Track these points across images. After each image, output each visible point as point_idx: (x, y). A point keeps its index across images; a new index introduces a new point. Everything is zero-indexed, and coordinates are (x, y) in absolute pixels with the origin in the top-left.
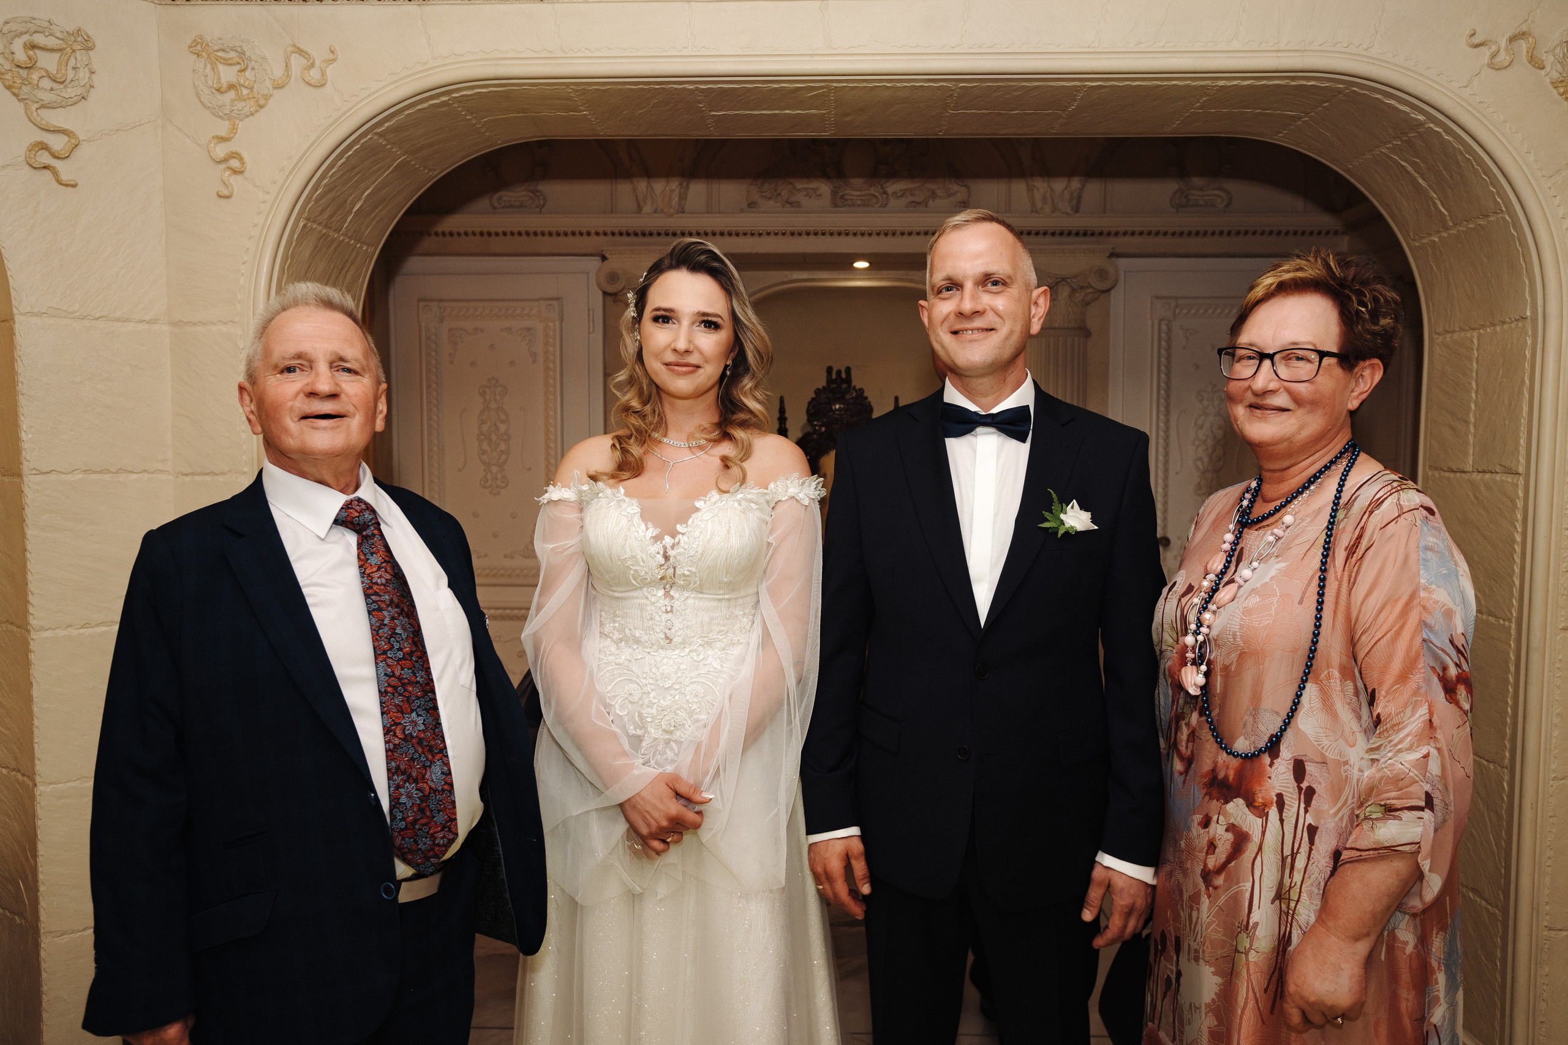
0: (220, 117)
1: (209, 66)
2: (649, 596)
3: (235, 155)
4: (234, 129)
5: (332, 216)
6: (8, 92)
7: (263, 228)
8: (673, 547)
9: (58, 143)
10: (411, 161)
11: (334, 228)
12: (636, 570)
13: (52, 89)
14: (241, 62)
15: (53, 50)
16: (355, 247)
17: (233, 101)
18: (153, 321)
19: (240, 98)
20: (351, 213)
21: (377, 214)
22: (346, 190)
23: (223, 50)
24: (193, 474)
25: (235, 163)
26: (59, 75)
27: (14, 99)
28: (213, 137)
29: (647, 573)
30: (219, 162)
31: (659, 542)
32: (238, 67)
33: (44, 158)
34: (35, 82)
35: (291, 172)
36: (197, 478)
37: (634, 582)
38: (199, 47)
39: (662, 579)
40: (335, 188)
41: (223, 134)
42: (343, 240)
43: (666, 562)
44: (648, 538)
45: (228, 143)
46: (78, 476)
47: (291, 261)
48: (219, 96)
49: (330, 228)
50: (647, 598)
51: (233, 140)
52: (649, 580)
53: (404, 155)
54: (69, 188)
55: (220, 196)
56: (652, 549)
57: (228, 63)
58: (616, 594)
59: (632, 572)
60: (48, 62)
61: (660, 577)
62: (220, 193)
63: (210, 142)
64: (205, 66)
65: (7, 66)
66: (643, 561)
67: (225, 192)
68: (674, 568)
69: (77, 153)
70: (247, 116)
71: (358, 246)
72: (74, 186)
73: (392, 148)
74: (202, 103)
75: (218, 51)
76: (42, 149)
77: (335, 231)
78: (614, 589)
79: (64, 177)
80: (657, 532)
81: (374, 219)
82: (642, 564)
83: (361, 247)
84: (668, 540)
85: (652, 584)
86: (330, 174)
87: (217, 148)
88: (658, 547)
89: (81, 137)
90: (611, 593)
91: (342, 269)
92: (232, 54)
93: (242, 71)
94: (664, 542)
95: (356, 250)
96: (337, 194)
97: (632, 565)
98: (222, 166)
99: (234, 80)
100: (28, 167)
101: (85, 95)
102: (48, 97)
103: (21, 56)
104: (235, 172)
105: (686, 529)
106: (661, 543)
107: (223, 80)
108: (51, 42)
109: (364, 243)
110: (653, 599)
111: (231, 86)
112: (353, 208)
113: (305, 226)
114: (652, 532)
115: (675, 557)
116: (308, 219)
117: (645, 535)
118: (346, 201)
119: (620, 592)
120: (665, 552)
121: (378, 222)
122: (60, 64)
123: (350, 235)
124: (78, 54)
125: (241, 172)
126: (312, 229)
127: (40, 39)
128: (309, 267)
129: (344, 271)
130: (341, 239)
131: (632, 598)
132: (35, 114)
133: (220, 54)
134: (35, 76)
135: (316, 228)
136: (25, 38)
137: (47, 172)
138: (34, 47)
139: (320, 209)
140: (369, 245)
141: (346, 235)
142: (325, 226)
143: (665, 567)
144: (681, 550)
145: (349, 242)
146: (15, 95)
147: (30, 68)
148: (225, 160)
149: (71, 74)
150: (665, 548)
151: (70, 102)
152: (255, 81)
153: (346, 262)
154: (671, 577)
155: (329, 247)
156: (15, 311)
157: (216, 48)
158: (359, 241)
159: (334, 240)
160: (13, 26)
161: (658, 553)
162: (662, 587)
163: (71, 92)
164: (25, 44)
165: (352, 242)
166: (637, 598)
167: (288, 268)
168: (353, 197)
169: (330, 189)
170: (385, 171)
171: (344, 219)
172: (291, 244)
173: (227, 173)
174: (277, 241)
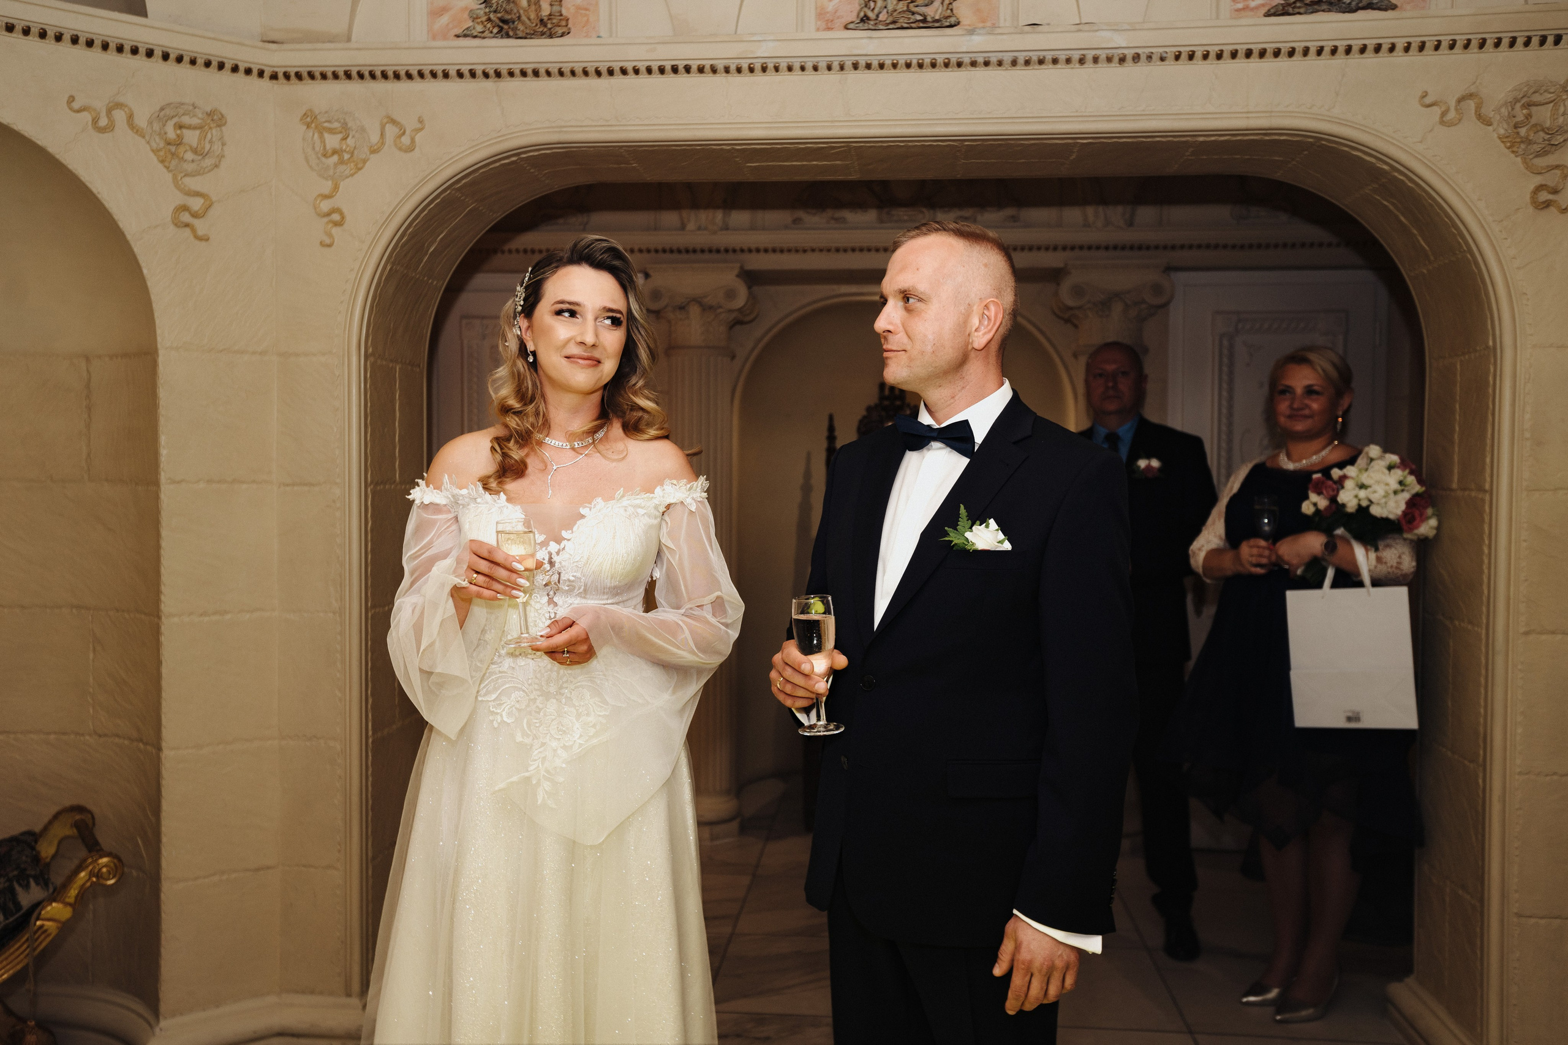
0: (326, 179)
1: (316, 135)
2: (533, 603)
3: (337, 210)
4: (336, 188)
6: (160, 166)
8: (558, 553)
9: (196, 204)
10: (479, 208)
13: (193, 161)
14: (343, 130)
15: (195, 128)
16: (428, 283)
17: (336, 165)
18: (263, 353)
19: (342, 162)
21: (447, 253)
22: (425, 236)
23: (329, 122)
24: (293, 485)
25: (336, 217)
26: (199, 149)
27: (165, 170)
28: (319, 195)
30: (323, 217)
32: (340, 136)
33: (186, 217)
34: (181, 156)
36: (296, 488)
38: (310, 119)
39: (546, 585)
41: (327, 191)
42: (419, 278)
43: (551, 567)
45: (330, 201)
46: (202, 485)
47: (379, 300)
48: (324, 159)
49: (408, 269)
51: (335, 197)
53: (474, 204)
54: (203, 243)
55: (322, 244)
57: (332, 131)
60: (191, 137)
61: (544, 583)
62: (323, 242)
63: (316, 199)
64: (314, 135)
65: (162, 145)
67: (328, 241)
68: (559, 574)
69: (211, 212)
70: (347, 177)
71: (430, 281)
72: (207, 240)
73: (465, 199)
74: (311, 167)
75: (326, 122)
76: (183, 210)
77: (412, 270)
79: (200, 233)
80: (543, 537)
81: (443, 256)
83: (432, 283)
84: (553, 546)
87: (322, 205)
89: (214, 199)
91: (416, 303)
92: (336, 125)
93: (345, 139)
94: (549, 548)
95: (427, 286)
96: (418, 240)
98: (325, 220)
99: (337, 146)
100: (172, 227)
101: (217, 163)
102: (189, 167)
103: (171, 134)
104: (336, 224)
105: (571, 536)
106: (546, 549)
107: (328, 147)
108: (195, 121)
109: (435, 279)
110: (537, 606)
111: (335, 152)
112: (428, 250)
113: (391, 269)
115: (560, 563)
116: (393, 264)
118: (423, 245)
120: (551, 558)
121: (446, 260)
122: (200, 140)
123: (424, 274)
124: (214, 131)
125: (341, 225)
127: (186, 120)
128: (391, 305)
129: (418, 304)
130: (417, 276)
132: (180, 182)
133: (326, 125)
134: (181, 149)
135: (400, 270)
136: (175, 120)
137: (187, 231)
138: (181, 127)
139: (403, 253)
140: (438, 280)
141: (421, 273)
143: (550, 573)
145: (422, 277)
146: (167, 168)
147: (178, 145)
148: (328, 214)
149: (207, 147)
150: (550, 554)
151: (206, 170)
152: (355, 147)
153: (420, 296)
155: (408, 284)
156: (159, 346)
157: (324, 120)
158: (431, 277)
159: (411, 278)
160: (167, 111)
162: (546, 593)
163: (208, 162)
164: (175, 124)
165: (426, 279)
167: (376, 306)
168: (429, 241)
169: (413, 236)
170: (457, 218)
171: (420, 261)
172: (380, 285)
173: (331, 225)
174: (370, 282)
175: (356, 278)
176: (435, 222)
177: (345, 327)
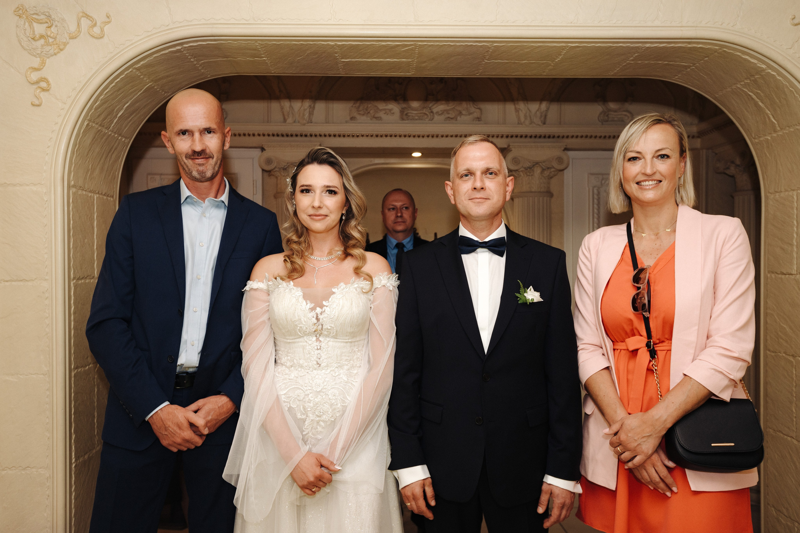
0: (35, 56)
2: (308, 341)
3: (44, 80)
4: (43, 63)
5: (104, 119)
7: (61, 126)
8: (321, 314)
10: (154, 86)
11: (105, 126)
12: (301, 327)
14: (48, 21)
16: (118, 139)
17: (42, 46)
19: (48, 44)
20: (116, 118)
21: (131, 119)
22: (113, 104)
23: (37, 14)
25: (43, 85)
28: (29, 68)
29: (306, 328)
30: (33, 84)
31: (314, 311)
32: (46, 25)
35: (80, 91)
37: (299, 333)
38: (20, 12)
39: (315, 331)
40: (107, 102)
41: (36, 66)
42: (111, 134)
43: (317, 322)
44: (307, 309)
45: (39, 72)
48: (33, 42)
49: (103, 126)
50: (306, 342)
51: (42, 70)
52: (308, 332)
53: (150, 82)
55: (33, 105)
56: (310, 315)
57: (39, 21)
58: (288, 341)
59: (298, 328)
61: (314, 330)
62: (33, 103)
63: (27, 71)
64: (25, 23)
66: (305, 322)
67: (37, 102)
68: (322, 325)
70: (52, 56)
71: (120, 138)
73: (144, 78)
74: (23, 47)
75: (34, 14)
77: (106, 128)
78: (288, 337)
80: (313, 305)
81: (129, 122)
82: (304, 324)
83: (121, 139)
84: (318, 310)
85: (309, 334)
86: (105, 93)
87: (32, 75)
88: (313, 314)
90: (285, 340)
91: (109, 152)
92: (42, 17)
93: (49, 27)
94: (316, 311)
95: (118, 141)
96: (109, 106)
97: (299, 324)
98: (35, 86)
99: (43, 32)
104: (43, 90)
105: (328, 304)
106: (315, 312)
107: (36, 33)
109: (123, 136)
110: (310, 342)
111: (42, 37)
112: (117, 115)
113: (88, 125)
114: (310, 305)
115: (323, 319)
116: (90, 120)
117: (306, 308)
118: (114, 110)
119: (291, 339)
120: (317, 316)
121: (132, 124)
123: (115, 131)
125: (48, 90)
126: (92, 127)
128: (90, 150)
129: (110, 154)
130: (110, 133)
131: (298, 342)
133: (34, 16)
135: (94, 126)
139: (97, 114)
140: (126, 138)
141: (112, 131)
142: (100, 125)
143: (317, 325)
144: (326, 315)
145: (114, 136)
148: (37, 82)
150: (317, 314)
152: (58, 34)
153: (112, 148)
154: (320, 330)
155: (102, 138)
157: (32, 13)
158: (120, 135)
159: (105, 134)
161: (313, 317)
162: (315, 335)
165: (116, 135)
166: (301, 342)
167: (76, 151)
168: (118, 107)
169: (104, 102)
170: (138, 92)
171: (112, 121)
172: (79, 136)
173: (38, 91)
174: (70, 133)
175: (60, 129)
176: (121, 93)
177: (51, 165)
